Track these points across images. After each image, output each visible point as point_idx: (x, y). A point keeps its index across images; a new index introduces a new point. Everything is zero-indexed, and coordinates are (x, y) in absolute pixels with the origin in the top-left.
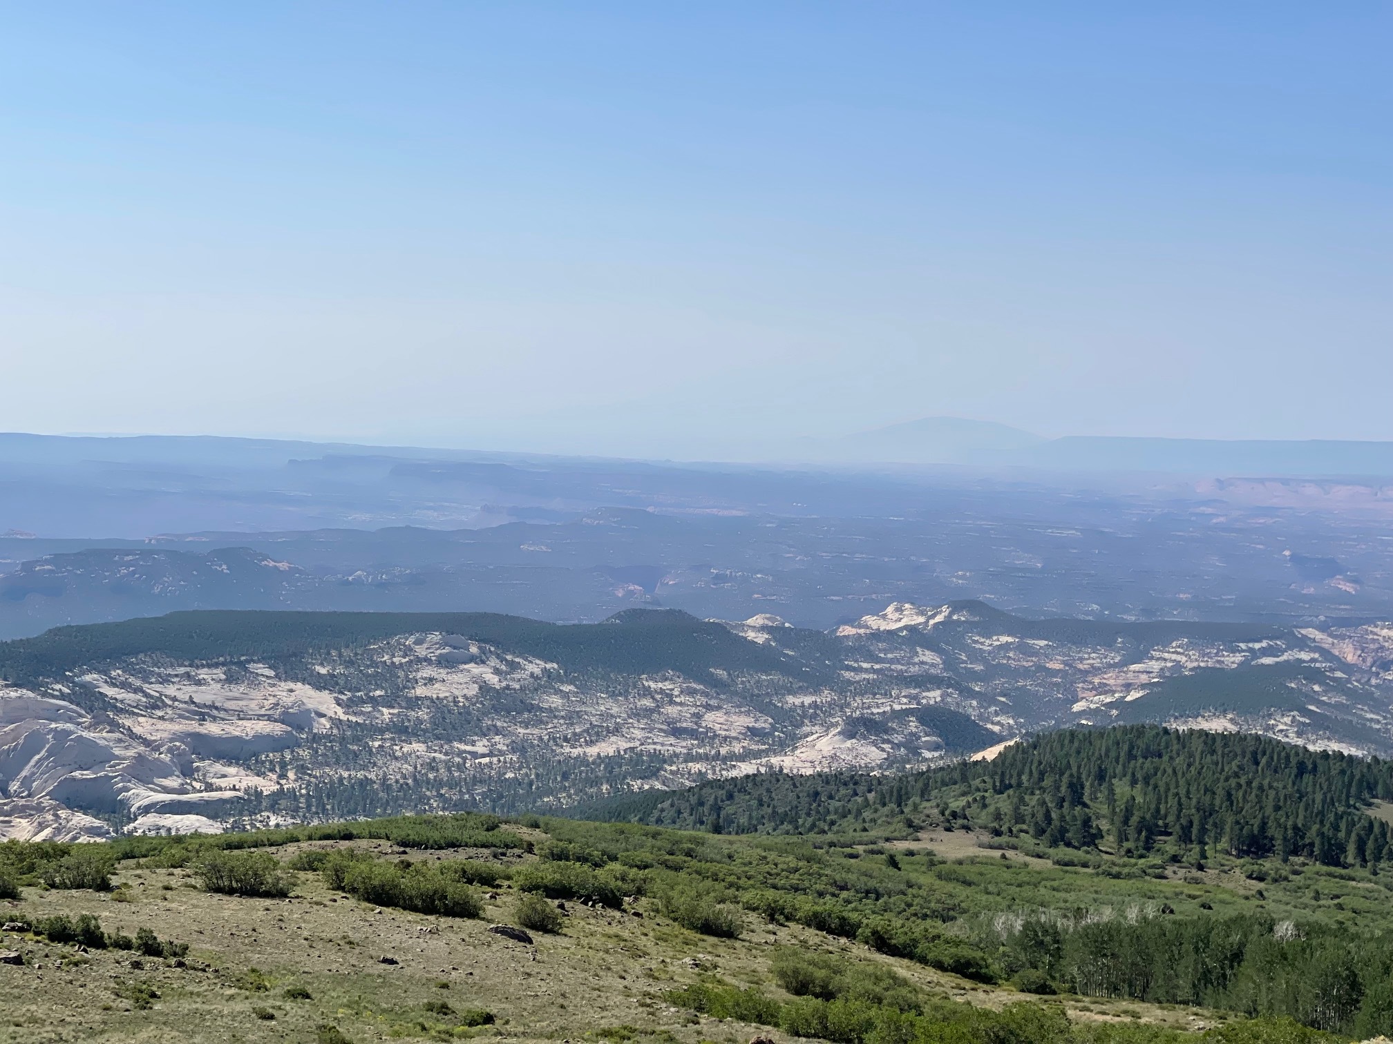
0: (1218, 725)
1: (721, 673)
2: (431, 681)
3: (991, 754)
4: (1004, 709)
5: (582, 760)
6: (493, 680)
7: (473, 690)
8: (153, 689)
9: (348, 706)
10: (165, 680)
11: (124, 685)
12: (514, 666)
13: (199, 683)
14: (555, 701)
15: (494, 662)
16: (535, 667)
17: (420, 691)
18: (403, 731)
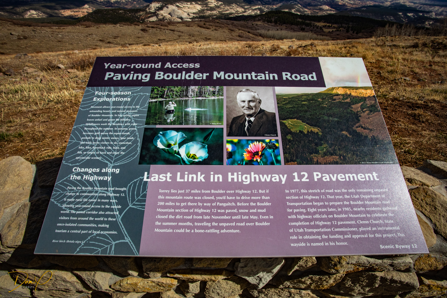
0: (287, 10)
1: (238, 4)
2: (210, 4)
3: (264, 13)
4: (266, 8)
5: (225, 13)
6: (216, 4)
7: (214, 6)
8: (184, 5)
9: (202, 7)
10: (185, 4)
11: (181, 5)
12: (218, 3)
13: (188, 4)
14: (222, 7)
15: (216, 2)
16: (220, 3)
17: (209, 6)
18: (207, 10)
